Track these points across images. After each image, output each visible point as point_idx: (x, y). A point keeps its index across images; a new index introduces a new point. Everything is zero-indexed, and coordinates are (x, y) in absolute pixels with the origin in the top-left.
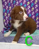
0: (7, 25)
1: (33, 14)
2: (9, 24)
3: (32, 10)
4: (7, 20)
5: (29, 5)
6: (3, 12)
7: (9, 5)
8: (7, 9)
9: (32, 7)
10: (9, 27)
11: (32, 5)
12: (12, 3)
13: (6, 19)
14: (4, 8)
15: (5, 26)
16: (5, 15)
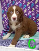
0: (6, 27)
1: (33, 15)
2: (8, 26)
3: (32, 11)
4: (6, 22)
5: (29, 6)
6: (2, 13)
7: (8, 6)
8: (6, 10)
9: (32, 8)
10: (8, 29)
11: (32, 5)
12: (11, 4)
13: (6, 20)
14: (3, 9)
15: (4, 28)
16: (4, 17)
